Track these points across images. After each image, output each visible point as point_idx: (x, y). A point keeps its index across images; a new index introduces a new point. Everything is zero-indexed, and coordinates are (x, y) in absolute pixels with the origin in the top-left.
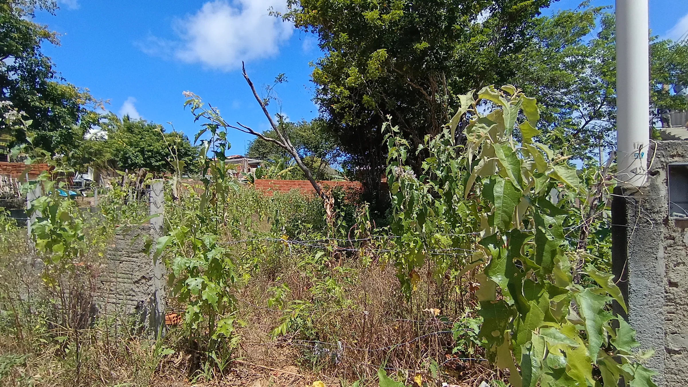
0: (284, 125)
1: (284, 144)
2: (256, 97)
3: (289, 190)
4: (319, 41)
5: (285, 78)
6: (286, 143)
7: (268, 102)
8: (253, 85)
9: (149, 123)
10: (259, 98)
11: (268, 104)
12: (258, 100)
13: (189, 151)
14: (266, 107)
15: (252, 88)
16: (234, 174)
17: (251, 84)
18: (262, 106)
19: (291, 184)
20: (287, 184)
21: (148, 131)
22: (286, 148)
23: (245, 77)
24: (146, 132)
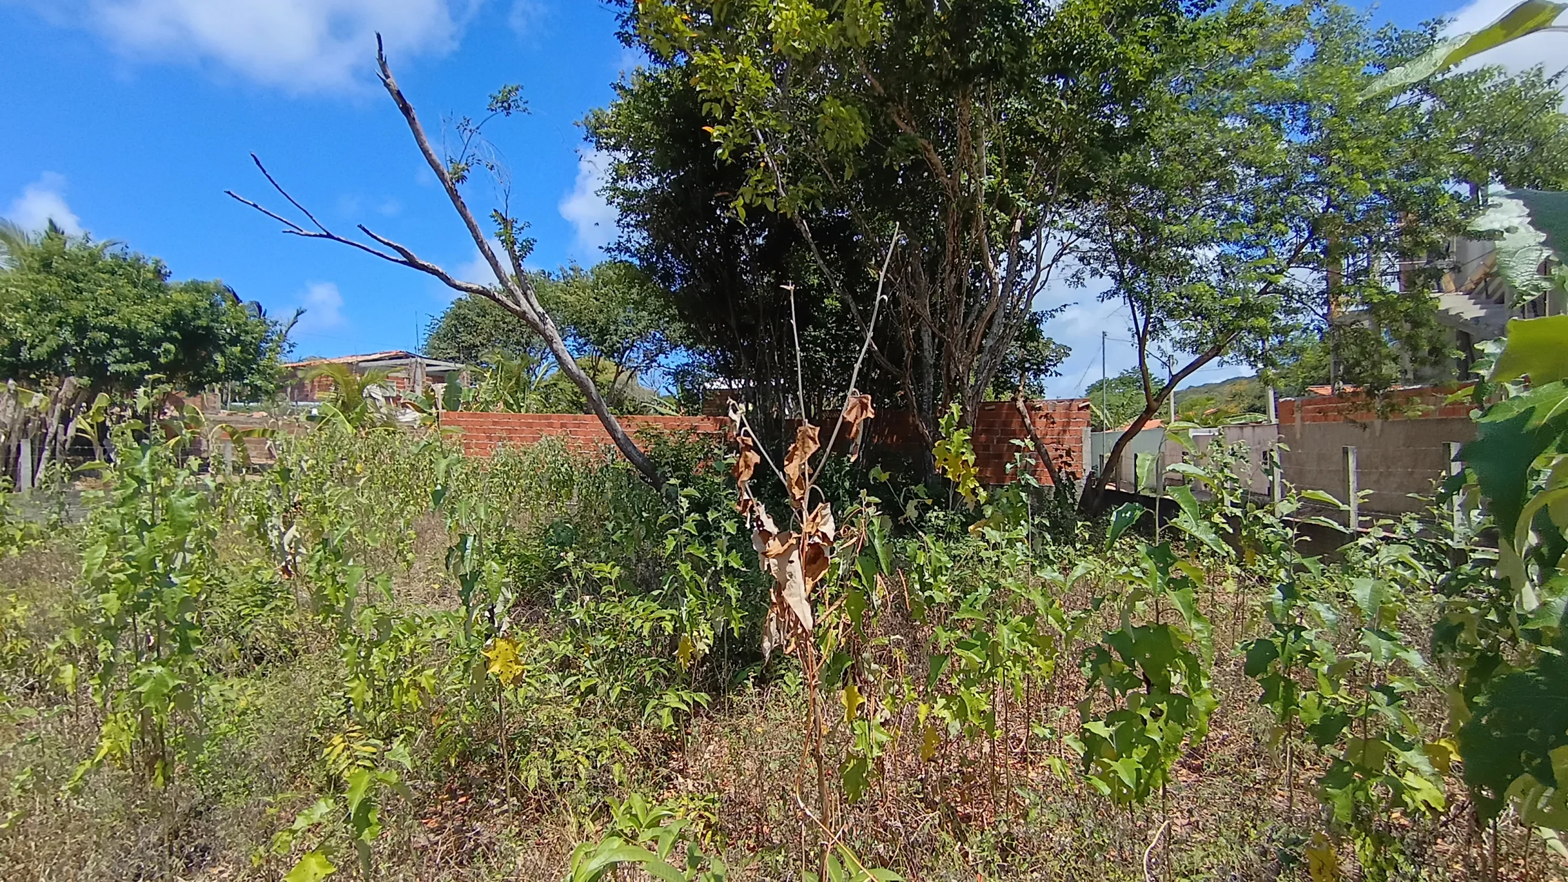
0: (516, 248)
1: (518, 304)
2: (425, 152)
3: (535, 439)
4: (619, 22)
5: (520, 103)
6: (523, 301)
7: (466, 173)
8: (414, 113)
9: (117, 250)
10: (434, 157)
11: (463, 178)
12: (432, 162)
13: (247, 333)
14: (458, 186)
15: (412, 121)
16: (387, 399)
17: (406, 110)
18: (443, 180)
19: (539, 425)
20: (530, 425)
21: (113, 273)
22: (523, 315)
23: (387, 85)
24: (106, 276)
